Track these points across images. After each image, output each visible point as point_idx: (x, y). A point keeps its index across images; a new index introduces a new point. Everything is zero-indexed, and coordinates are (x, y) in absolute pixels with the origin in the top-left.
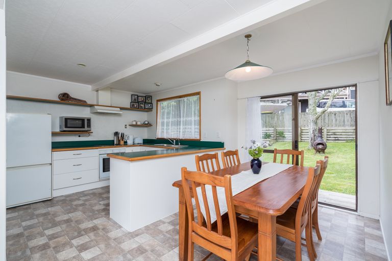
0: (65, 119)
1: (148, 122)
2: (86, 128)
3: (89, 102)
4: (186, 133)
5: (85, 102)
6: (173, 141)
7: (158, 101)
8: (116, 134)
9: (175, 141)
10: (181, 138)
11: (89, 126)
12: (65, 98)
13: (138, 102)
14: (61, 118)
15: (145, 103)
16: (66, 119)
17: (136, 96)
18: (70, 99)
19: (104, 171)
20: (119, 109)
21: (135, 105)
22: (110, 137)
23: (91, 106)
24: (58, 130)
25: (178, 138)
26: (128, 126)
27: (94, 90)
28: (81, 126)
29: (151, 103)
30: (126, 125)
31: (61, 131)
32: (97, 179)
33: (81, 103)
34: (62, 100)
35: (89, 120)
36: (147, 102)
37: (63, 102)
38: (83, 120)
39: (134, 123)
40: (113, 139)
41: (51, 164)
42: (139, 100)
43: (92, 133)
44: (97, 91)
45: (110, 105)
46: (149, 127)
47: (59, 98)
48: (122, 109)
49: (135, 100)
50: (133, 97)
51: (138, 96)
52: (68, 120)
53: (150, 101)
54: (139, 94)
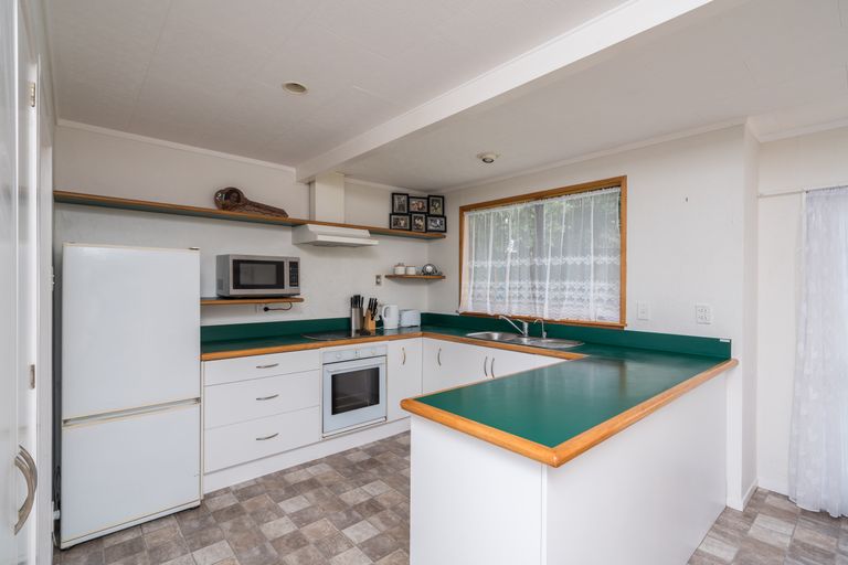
0: (234, 261)
1: (434, 268)
2: (287, 289)
3: (292, 215)
4: (565, 303)
5: (282, 213)
6: (521, 326)
7: (463, 209)
8: (356, 301)
9: (526, 325)
10: (546, 317)
11: (295, 281)
12: (232, 204)
13: (410, 213)
14: (222, 260)
15: (428, 214)
16: (237, 263)
17: (404, 198)
18: (244, 205)
19: (334, 412)
20: (366, 233)
21: (403, 223)
22: (341, 311)
23: (296, 225)
24: (212, 293)
25: (538, 315)
26: (383, 280)
27: (301, 181)
28: (273, 282)
29: (443, 216)
30: (378, 277)
31: (222, 298)
32: (317, 436)
33: (273, 217)
34: (225, 207)
35: (294, 265)
36: (431, 213)
37: (225, 212)
38: (279, 265)
39: (401, 271)
40: (348, 316)
41: (198, 400)
42: (412, 209)
43: (302, 300)
44: (309, 184)
45: (342, 222)
46: (439, 283)
47: (216, 202)
48: (374, 232)
49: (401, 206)
50: (396, 202)
51: (409, 198)
52: (242, 265)
53: (439, 212)
54: (412, 193)
